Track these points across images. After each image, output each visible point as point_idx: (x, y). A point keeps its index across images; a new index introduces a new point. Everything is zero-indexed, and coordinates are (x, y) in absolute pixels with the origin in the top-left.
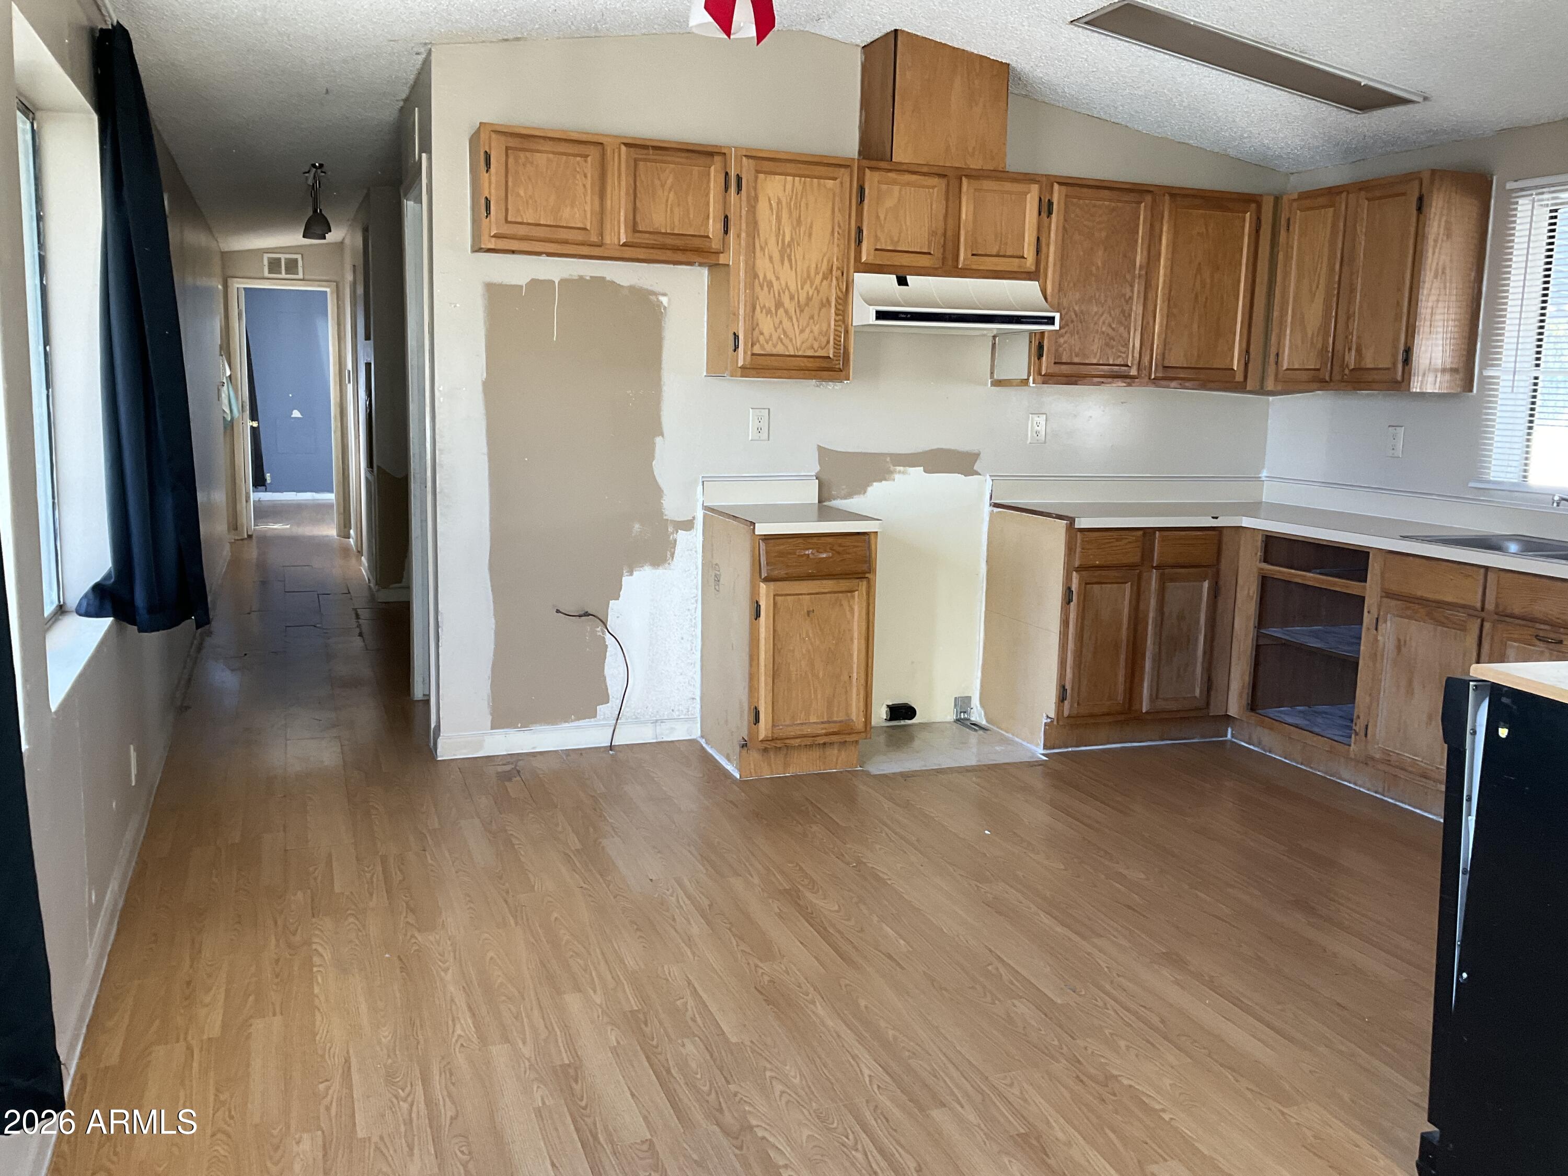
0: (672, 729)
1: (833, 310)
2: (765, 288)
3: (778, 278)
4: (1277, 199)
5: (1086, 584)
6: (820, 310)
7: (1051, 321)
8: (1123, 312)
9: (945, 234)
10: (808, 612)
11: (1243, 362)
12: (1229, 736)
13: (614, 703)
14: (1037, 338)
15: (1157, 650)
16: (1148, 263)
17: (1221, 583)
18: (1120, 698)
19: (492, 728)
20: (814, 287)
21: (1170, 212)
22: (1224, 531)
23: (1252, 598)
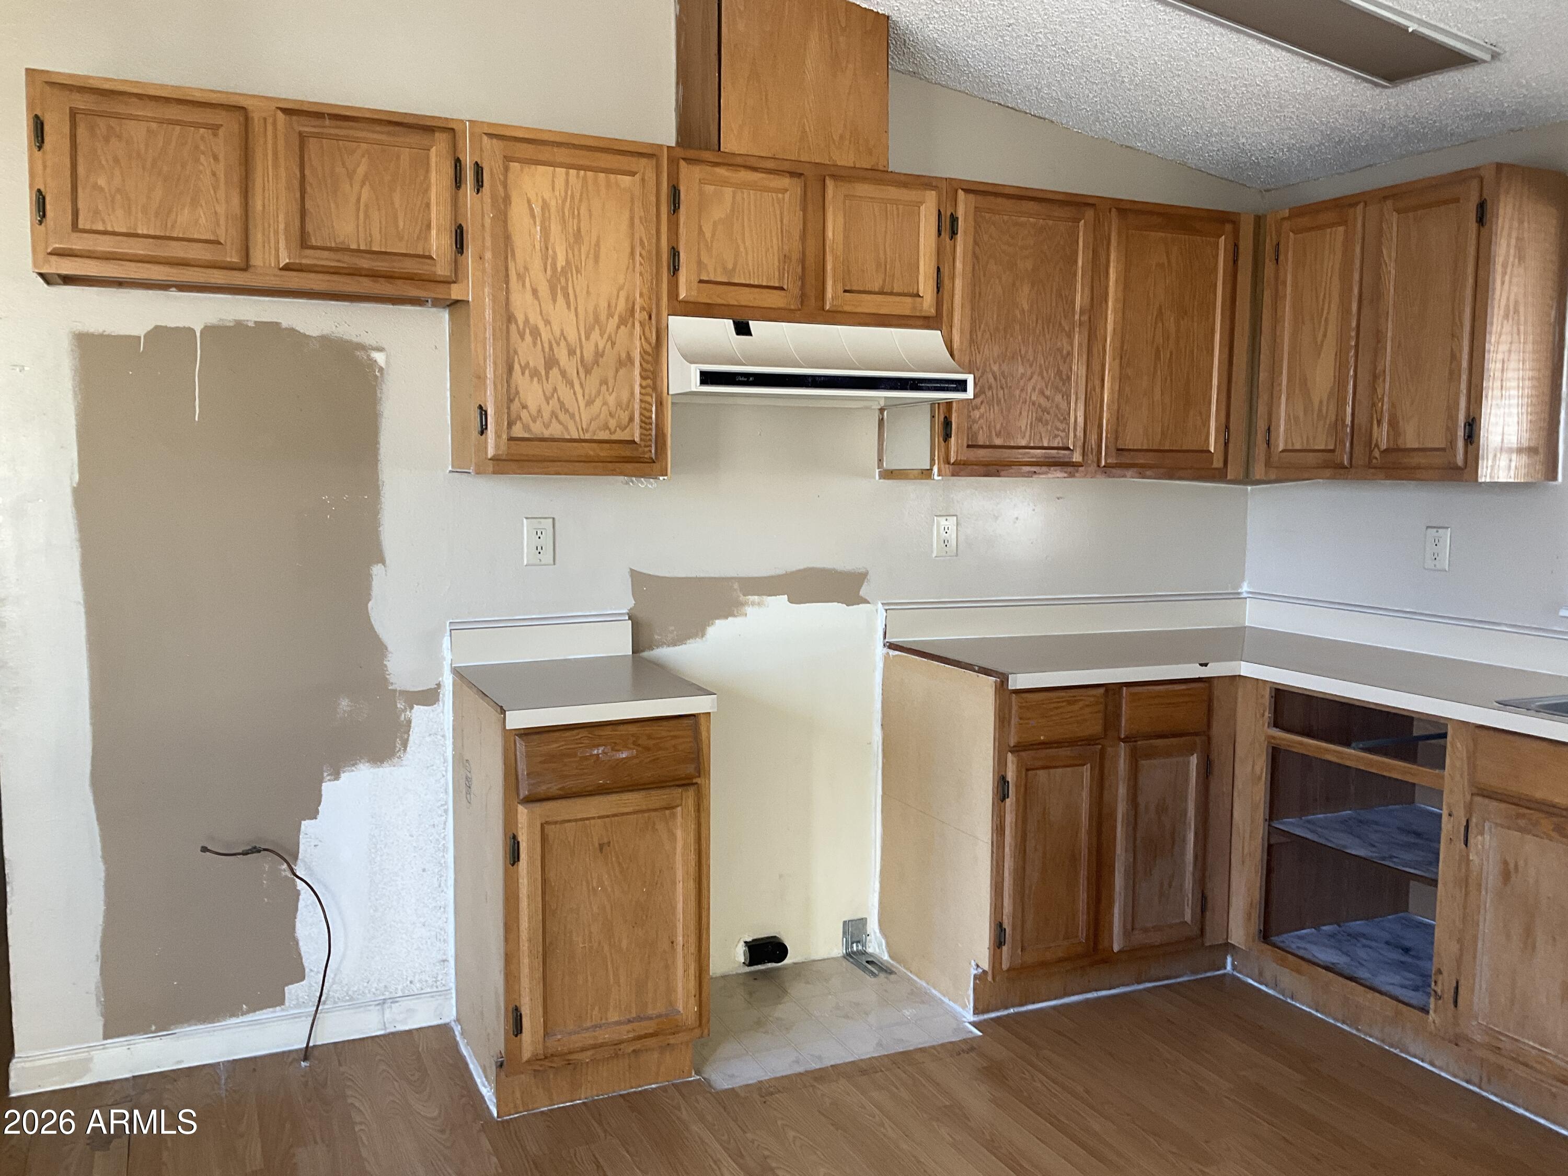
0: (410, 1011)
1: (637, 371)
2: (528, 338)
3: (547, 322)
4: (1259, 220)
5: (1027, 770)
6: (617, 371)
7: (961, 386)
8: (1059, 373)
9: (803, 261)
10: (601, 846)
11: (1222, 441)
12: (1229, 967)
13: (313, 978)
14: (941, 411)
15: (1131, 860)
16: (1092, 305)
17: (1214, 756)
18: (1082, 935)
19: (106, 1037)
20: (606, 336)
21: (1119, 234)
22: (1216, 681)
23: (1260, 778)
